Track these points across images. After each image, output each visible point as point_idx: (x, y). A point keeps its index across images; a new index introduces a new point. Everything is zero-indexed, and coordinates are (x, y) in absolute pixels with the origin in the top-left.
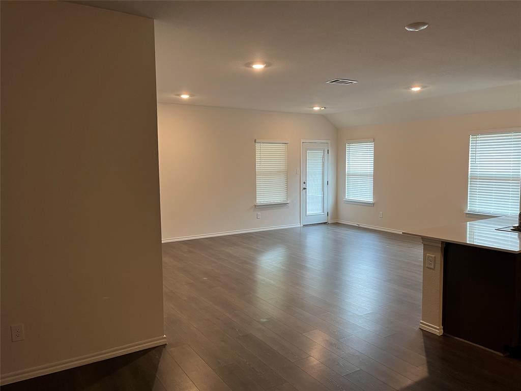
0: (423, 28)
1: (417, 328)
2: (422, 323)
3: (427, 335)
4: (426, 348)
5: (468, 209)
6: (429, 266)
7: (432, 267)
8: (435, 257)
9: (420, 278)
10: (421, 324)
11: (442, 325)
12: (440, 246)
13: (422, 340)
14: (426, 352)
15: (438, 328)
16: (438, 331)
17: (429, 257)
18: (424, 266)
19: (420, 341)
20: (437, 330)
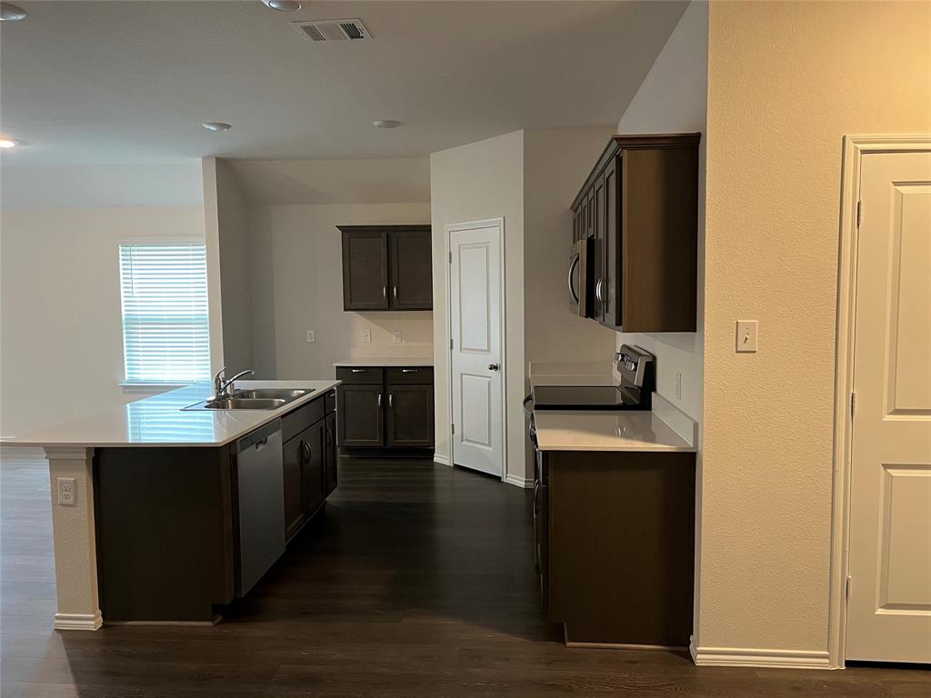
0: (14, 18)
1: (50, 632)
2: (57, 618)
3: (71, 638)
4: (73, 665)
5: (127, 378)
6: (66, 501)
7: (71, 501)
8: (75, 481)
9: (48, 526)
10: (57, 621)
11: (100, 608)
12: (85, 458)
13: (63, 652)
14: (75, 673)
15: (93, 616)
16: (93, 623)
17: (62, 483)
18: (54, 505)
19: (61, 655)
20: (91, 620)
